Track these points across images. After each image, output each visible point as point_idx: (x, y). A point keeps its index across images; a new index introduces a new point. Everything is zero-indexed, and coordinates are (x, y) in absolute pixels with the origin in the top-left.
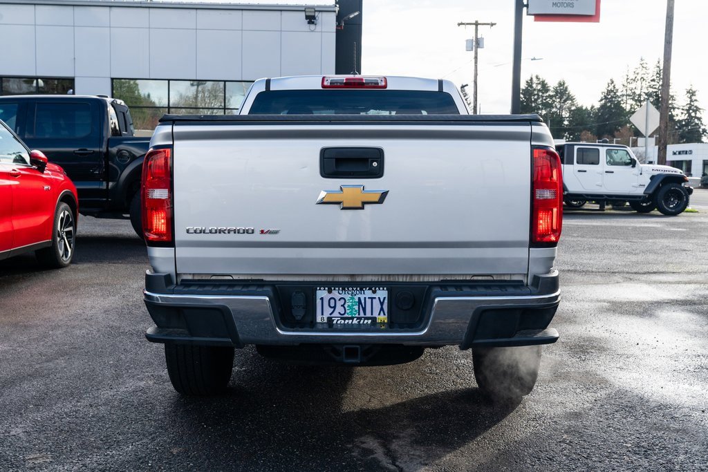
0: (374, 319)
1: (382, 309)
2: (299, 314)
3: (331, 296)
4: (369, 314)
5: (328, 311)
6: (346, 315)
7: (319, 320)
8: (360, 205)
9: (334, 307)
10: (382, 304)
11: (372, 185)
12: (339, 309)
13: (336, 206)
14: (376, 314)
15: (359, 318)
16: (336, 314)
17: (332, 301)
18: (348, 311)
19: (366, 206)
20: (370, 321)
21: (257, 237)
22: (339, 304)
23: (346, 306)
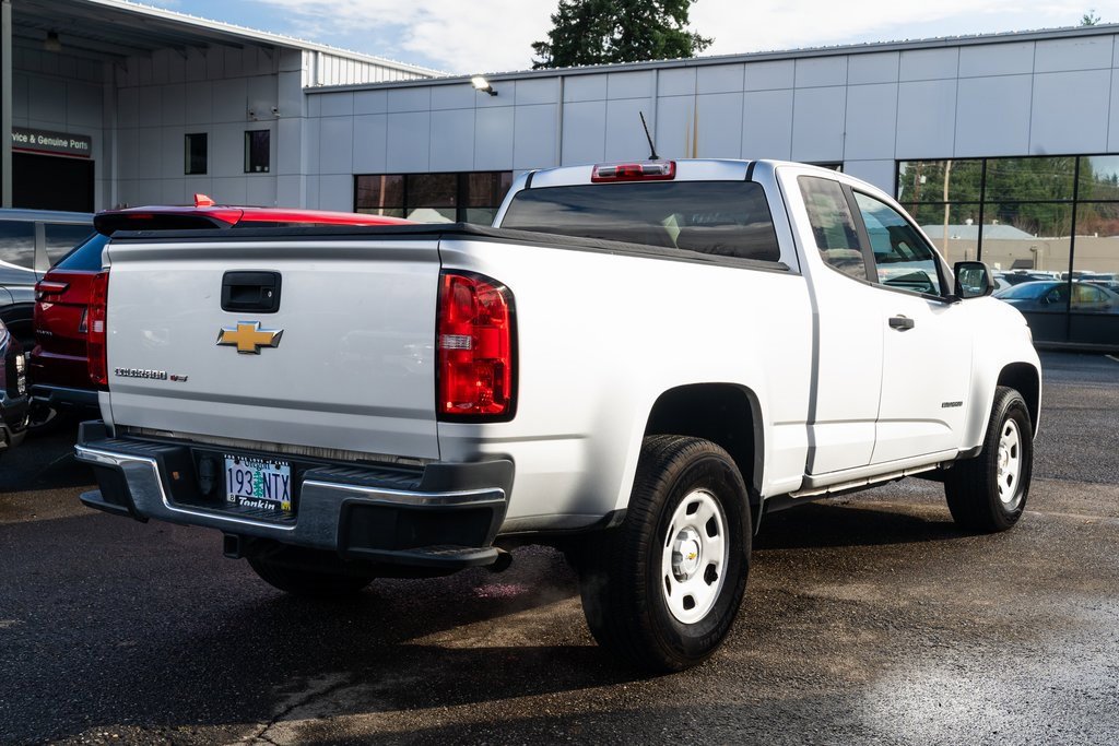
0: (278, 504)
1: (285, 492)
2: (207, 487)
3: (238, 467)
4: (273, 498)
5: (237, 487)
6: (253, 496)
7: (229, 499)
8: (253, 349)
9: (242, 483)
10: (285, 484)
11: (268, 323)
12: (246, 487)
13: (234, 349)
14: (280, 499)
15: (264, 501)
16: (243, 493)
17: (240, 474)
18: (255, 490)
19: (263, 350)
20: (273, 506)
21: (168, 385)
22: (246, 478)
23: (252, 483)
